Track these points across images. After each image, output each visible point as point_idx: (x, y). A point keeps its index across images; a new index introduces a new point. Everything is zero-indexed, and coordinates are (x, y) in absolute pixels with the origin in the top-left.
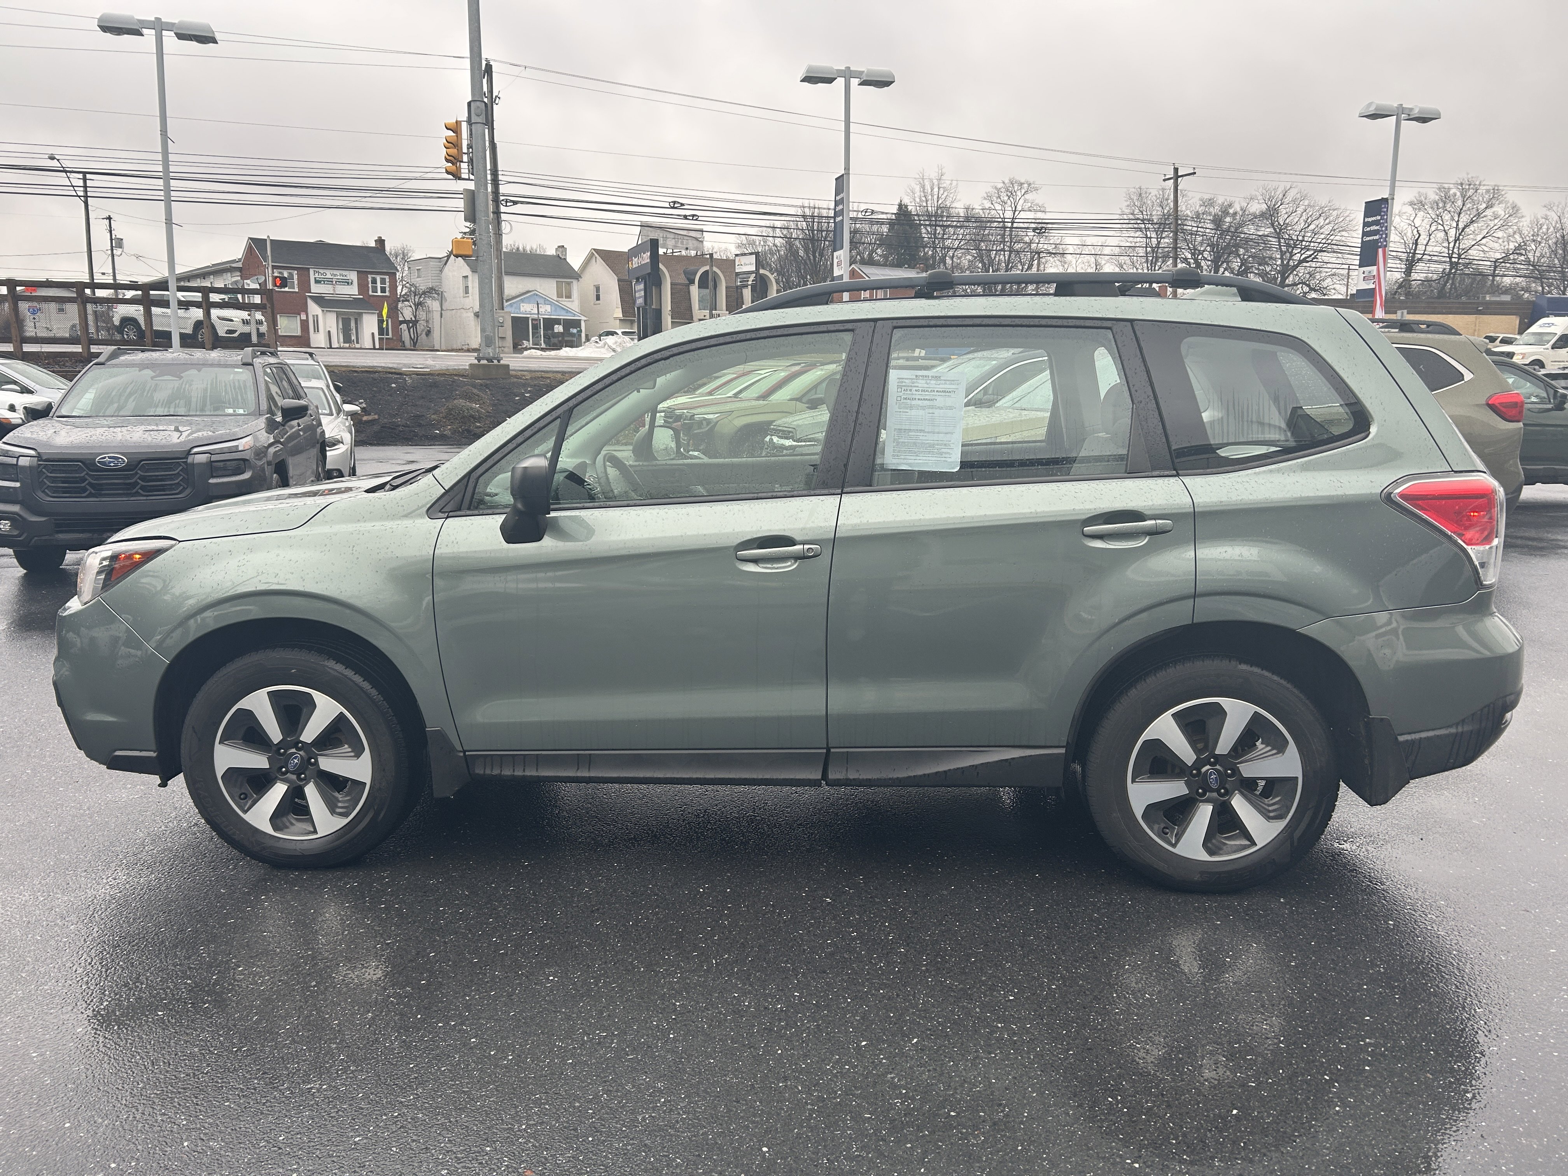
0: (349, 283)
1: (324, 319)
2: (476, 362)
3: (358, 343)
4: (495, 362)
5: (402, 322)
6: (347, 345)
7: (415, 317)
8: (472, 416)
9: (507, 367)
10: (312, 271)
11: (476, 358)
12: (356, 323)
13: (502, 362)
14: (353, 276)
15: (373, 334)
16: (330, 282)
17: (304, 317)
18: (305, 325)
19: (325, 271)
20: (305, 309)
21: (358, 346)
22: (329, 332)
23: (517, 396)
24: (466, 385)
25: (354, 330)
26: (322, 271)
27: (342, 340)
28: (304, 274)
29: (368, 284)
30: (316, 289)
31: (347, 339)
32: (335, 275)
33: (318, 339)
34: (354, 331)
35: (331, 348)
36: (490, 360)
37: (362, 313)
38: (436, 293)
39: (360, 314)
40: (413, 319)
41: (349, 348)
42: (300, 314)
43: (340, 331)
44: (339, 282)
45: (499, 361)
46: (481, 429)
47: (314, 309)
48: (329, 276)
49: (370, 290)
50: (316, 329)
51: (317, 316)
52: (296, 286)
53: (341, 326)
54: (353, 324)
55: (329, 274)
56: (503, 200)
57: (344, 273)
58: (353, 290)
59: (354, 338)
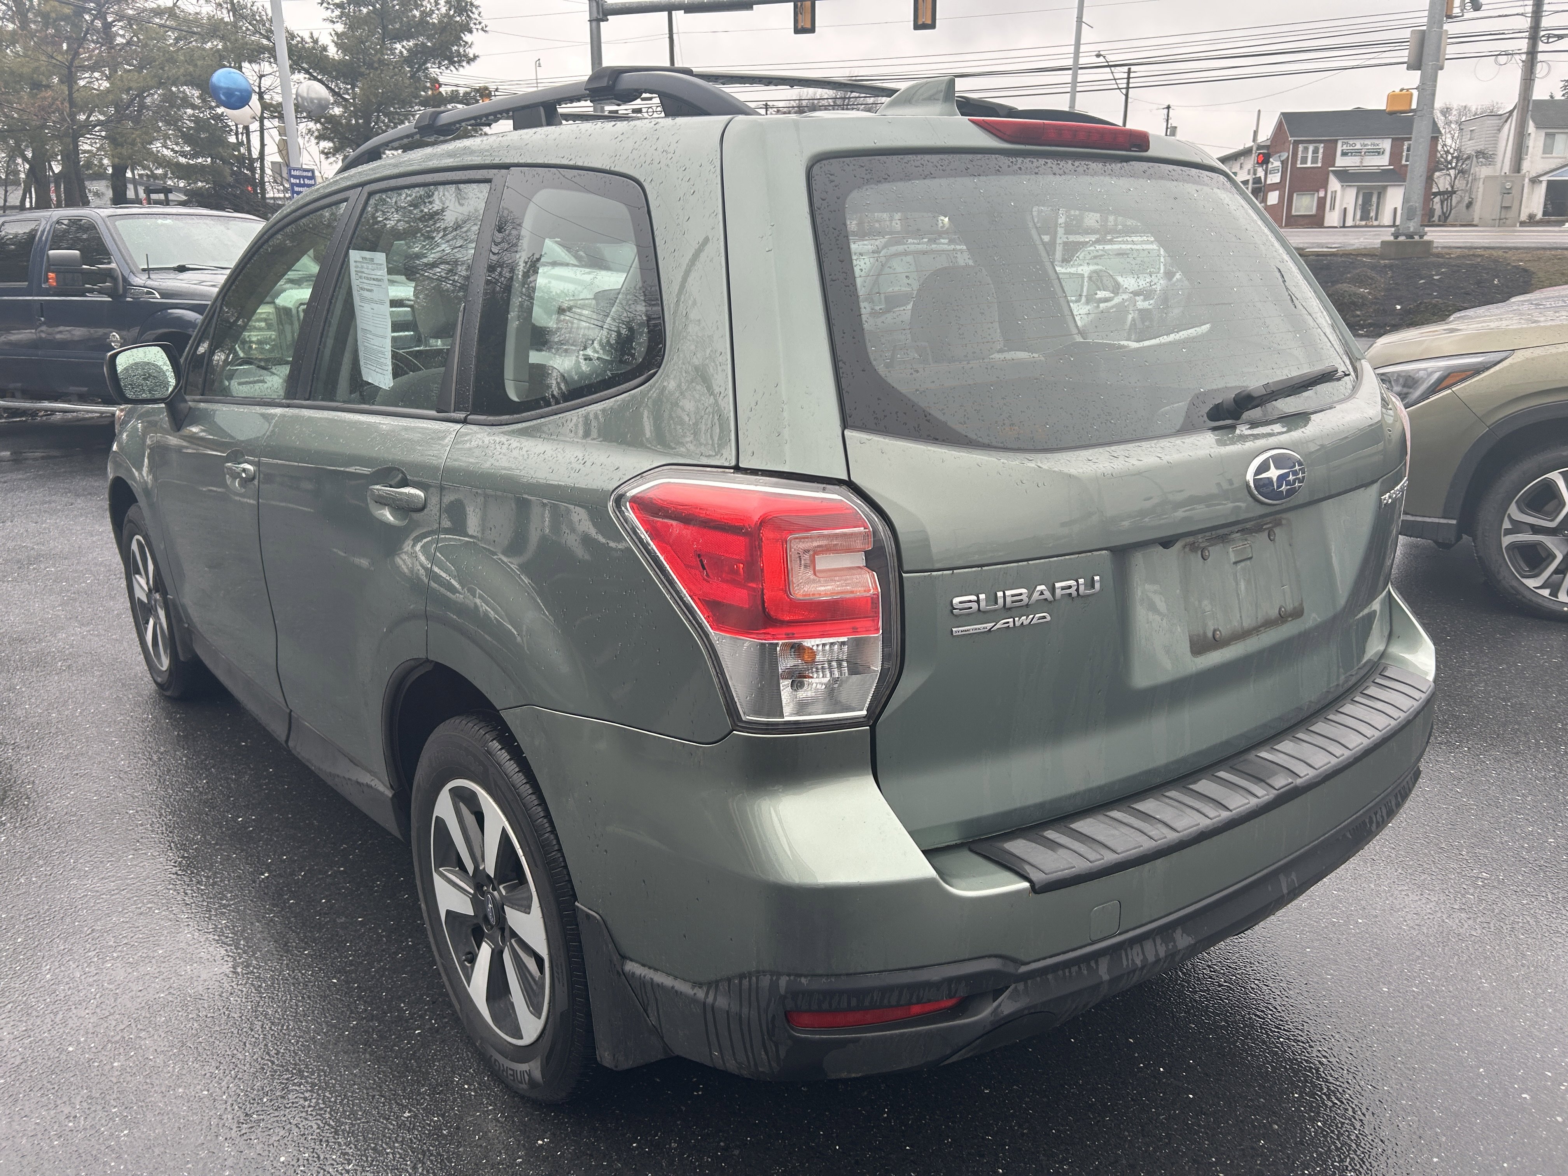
0: (1379, 153)
1: (1343, 196)
2: (1392, 238)
3: (1376, 219)
4: (1417, 238)
5: (1435, 194)
6: (1363, 223)
7: (1452, 187)
8: (1354, 303)
9: (1430, 243)
10: (1340, 143)
11: (1392, 234)
12: (1379, 198)
13: (1426, 238)
14: (1386, 145)
15: (1395, 209)
16: (1358, 153)
17: (1322, 194)
18: (1322, 203)
19: (1355, 141)
20: (1325, 185)
21: (1375, 223)
22: (1345, 209)
23: (1422, 279)
24: (1365, 266)
25: (1375, 205)
26: (1351, 142)
27: (1358, 216)
28: (1331, 147)
29: (1403, 152)
30: (1341, 162)
31: (1365, 216)
32: (1367, 145)
33: (1332, 218)
34: (1374, 207)
35: (1344, 227)
36: (1411, 236)
37: (1387, 186)
38: (1484, 158)
39: (1385, 188)
40: (1450, 189)
41: (1366, 226)
42: (1318, 191)
43: (1358, 207)
44: (1370, 152)
45: (1421, 237)
46: (1358, 318)
47: (1334, 184)
48: (1358, 147)
49: (1404, 159)
50: (1333, 207)
51: (1336, 192)
52: (1320, 160)
53: (1360, 202)
54: (1374, 199)
55: (1358, 144)
56: (1543, 36)
57: (1376, 141)
58: (1383, 161)
59: (1373, 214)
